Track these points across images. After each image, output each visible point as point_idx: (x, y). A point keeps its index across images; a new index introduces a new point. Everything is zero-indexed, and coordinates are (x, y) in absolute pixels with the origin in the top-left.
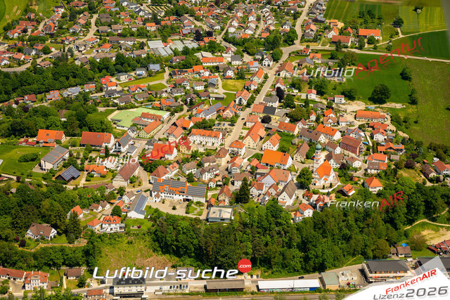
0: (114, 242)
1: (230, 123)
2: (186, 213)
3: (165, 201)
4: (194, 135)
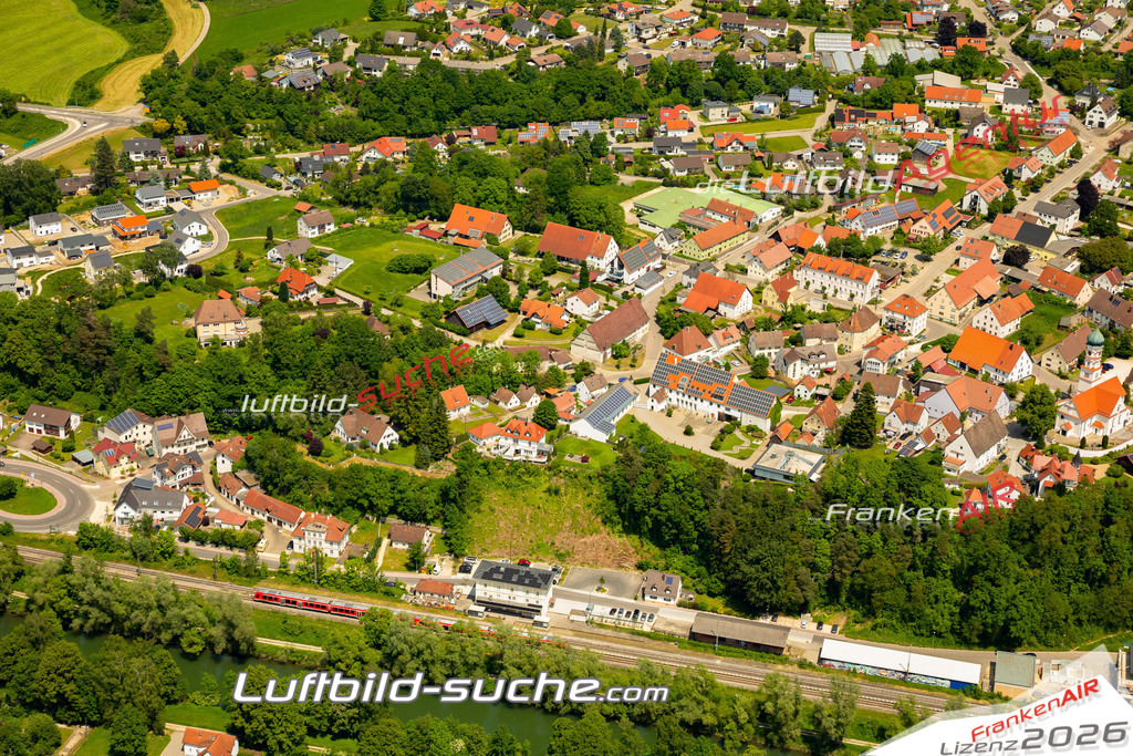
0: (517, 482)
1: (919, 252)
2: (712, 448)
3: (674, 412)
4: (810, 266)
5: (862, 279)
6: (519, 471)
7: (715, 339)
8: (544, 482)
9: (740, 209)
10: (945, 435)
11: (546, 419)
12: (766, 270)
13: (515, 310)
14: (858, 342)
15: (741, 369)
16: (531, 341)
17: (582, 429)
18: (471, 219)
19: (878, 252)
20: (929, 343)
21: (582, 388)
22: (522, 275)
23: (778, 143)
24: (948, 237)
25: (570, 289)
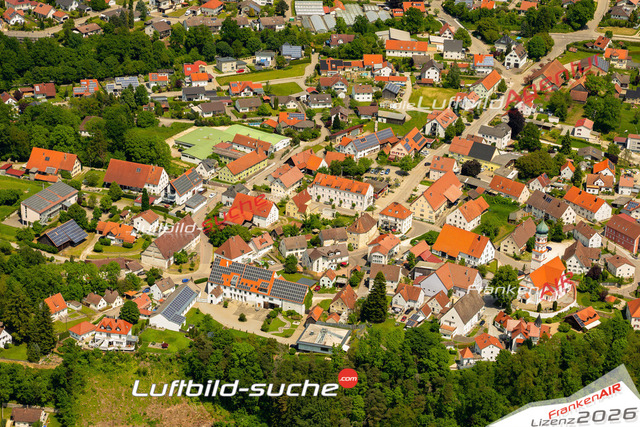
0: (113, 367)
1: (399, 169)
2: (262, 330)
3: (229, 304)
4: (320, 184)
5: (361, 192)
6: (113, 358)
7: (254, 244)
8: (134, 365)
9: (258, 141)
10: (438, 308)
11: (129, 315)
12: (286, 188)
13: (92, 230)
14: (363, 241)
15: (276, 267)
16: (108, 254)
17: (160, 322)
18: (47, 159)
19: (368, 170)
20: (418, 239)
21: (155, 289)
22: (94, 202)
23: (279, 88)
24: (418, 157)
25: (134, 211)
